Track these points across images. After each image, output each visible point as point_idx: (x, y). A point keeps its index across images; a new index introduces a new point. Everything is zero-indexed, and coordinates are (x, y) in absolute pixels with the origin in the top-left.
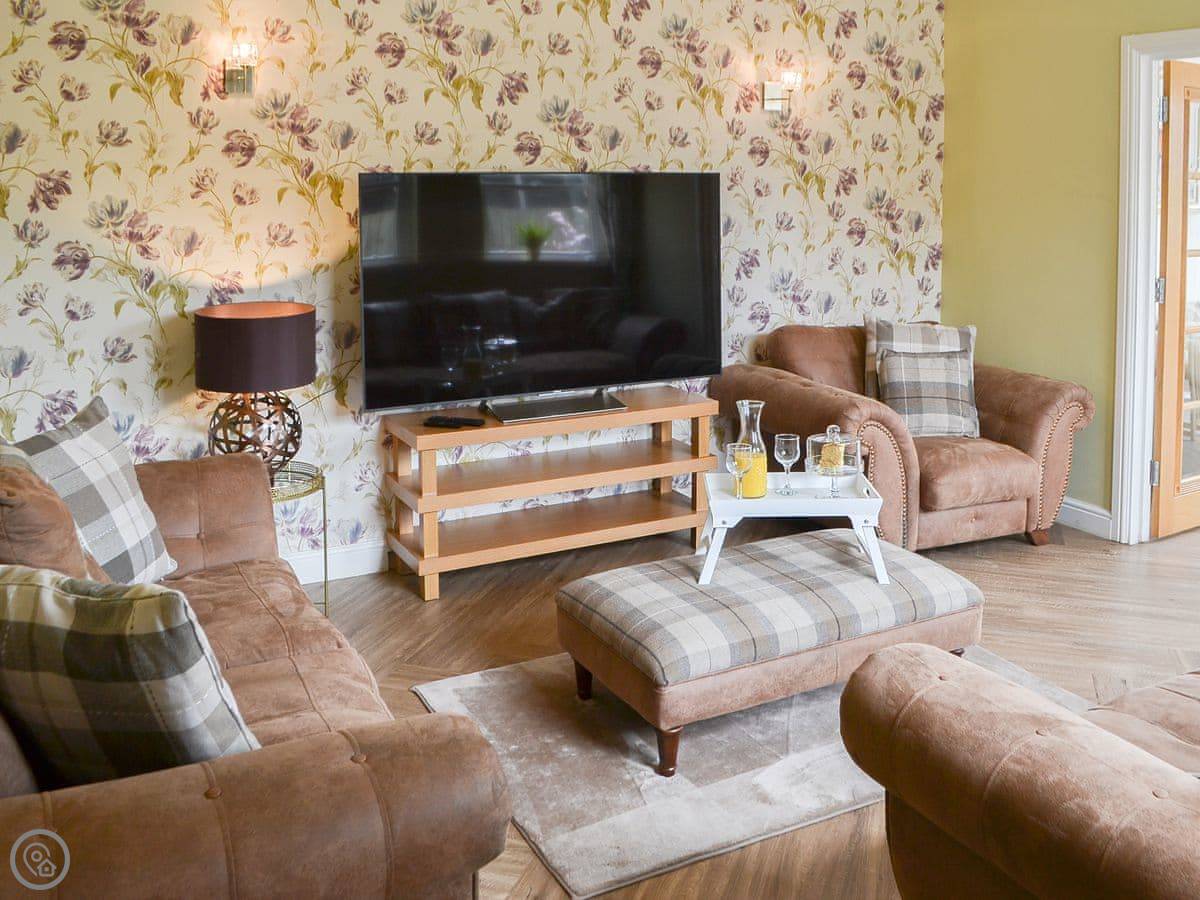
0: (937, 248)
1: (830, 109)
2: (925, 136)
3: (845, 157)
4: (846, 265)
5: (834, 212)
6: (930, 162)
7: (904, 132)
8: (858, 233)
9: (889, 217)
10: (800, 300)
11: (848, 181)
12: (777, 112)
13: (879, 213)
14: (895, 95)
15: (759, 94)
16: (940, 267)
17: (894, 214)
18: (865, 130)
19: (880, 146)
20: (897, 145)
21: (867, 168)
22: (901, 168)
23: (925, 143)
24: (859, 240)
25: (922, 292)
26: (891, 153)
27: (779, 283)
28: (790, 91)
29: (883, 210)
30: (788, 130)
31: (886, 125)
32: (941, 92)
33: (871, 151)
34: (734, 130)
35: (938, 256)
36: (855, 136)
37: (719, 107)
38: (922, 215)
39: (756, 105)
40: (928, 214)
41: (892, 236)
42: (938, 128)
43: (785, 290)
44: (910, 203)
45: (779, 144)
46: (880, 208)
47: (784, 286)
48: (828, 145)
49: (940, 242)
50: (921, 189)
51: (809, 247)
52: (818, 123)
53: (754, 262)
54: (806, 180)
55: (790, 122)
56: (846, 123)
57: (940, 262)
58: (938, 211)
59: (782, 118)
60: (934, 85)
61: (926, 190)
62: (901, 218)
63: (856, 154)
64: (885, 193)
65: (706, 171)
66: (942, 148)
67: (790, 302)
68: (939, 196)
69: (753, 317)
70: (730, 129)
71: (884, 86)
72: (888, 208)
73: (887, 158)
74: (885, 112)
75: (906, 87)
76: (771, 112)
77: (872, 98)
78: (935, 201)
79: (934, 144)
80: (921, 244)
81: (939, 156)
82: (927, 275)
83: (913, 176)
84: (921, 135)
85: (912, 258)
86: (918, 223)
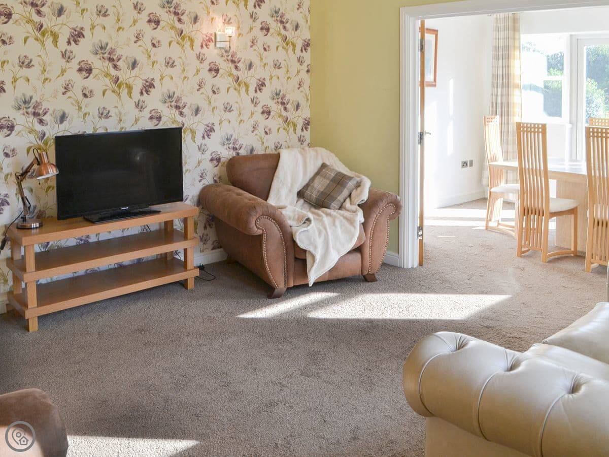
0: (307, 119)
1: (251, 47)
2: (300, 60)
3: (259, 73)
4: (261, 130)
5: (254, 102)
6: (303, 75)
7: (290, 58)
8: (267, 112)
9: (283, 104)
10: (236, 149)
11: (261, 85)
12: (223, 48)
13: (278, 102)
14: (285, 39)
15: (213, 38)
16: (309, 130)
17: (285, 102)
18: (270, 57)
19: (277, 66)
20: (286, 66)
21: (271, 78)
22: (288, 78)
23: (301, 64)
24: (267, 116)
25: (300, 143)
26: (283, 70)
27: (225, 141)
28: (230, 37)
29: (279, 100)
30: (229, 58)
31: (281, 55)
32: (309, 37)
33: (273, 69)
34: (200, 58)
35: (308, 124)
36: (264, 61)
37: (192, 46)
38: (300, 102)
39: (212, 45)
40: (303, 102)
41: (284, 113)
42: (307, 56)
43: (229, 144)
44: (294, 96)
45: (225, 66)
47: (229, 142)
48: (250, 66)
49: (309, 116)
50: (298, 89)
51: (241, 121)
52: (245, 54)
53: (212, 130)
54: (239, 85)
55: (230, 54)
56: (260, 54)
57: (309, 127)
58: (308, 100)
59: (226, 51)
60: (305, 33)
61: (301, 89)
62: (289, 104)
63: (265, 70)
64: (280, 91)
66: (309, 67)
67: (232, 151)
68: (308, 92)
69: (212, 160)
70: (198, 57)
71: (279, 34)
72: (282, 99)
73: (281, 72)
74: (280, 48)
75: (290, 35)
76: (220, 48)
77: (273, 40)
78: (306, 95)
79: (305, 64)
80: (298, 118)
81: (308, 71)
82: (302, 134)
83: (295, 82)
84: (299, 60)
85: (295, 125)
86: (298, 107)
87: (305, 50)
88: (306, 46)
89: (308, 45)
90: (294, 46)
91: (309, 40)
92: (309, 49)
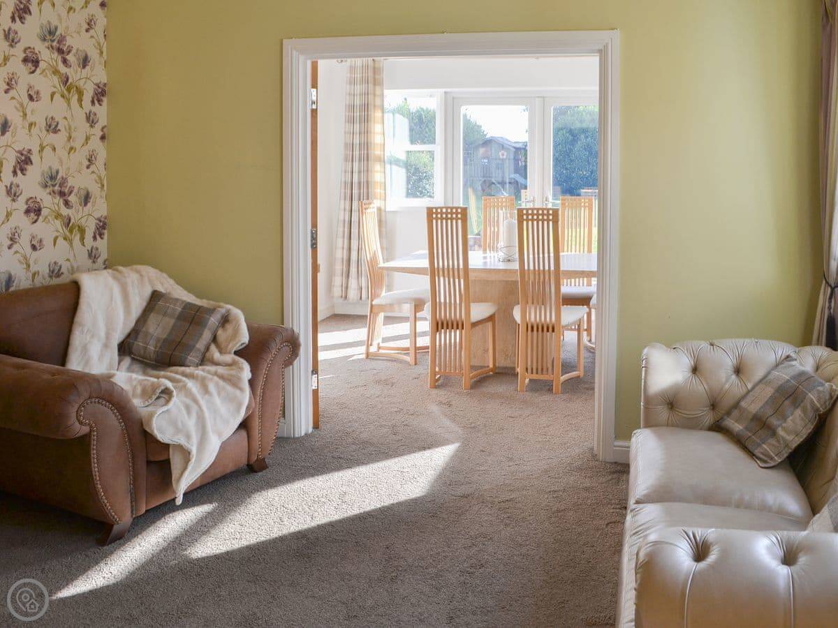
0: (102, 219)
1: (7, 92)
2: (91, 119)
3: (21, 140)
4: (24, 243)
5: (13, 193)
6: (95, 143)
7: (72, 114)
8: (34, 211)
9: (62, 194)
11: (24, 162)
13: (53, 192)
14: (65, 80)
16: (106, 237)
17: (66, 191)
18: (40, 113)
19: (52, 128)
20: (67, 127)
21: (42, 150)
22: (71, 148)
23: (91, 126)
24: (36, 218)
25: (91, 261)
26: (63, 135)
29: (57, 188)
31: (58, 109)
32: (106, 82)
33: (45, 132)
35: (104, 227)
36: (30, 118)
38: (90, 191)
40: (95, 190)
41: (65, 211)
42: (102, 111)
44: (81, 180)
46: (54, 186)
48: (5, 127)
49: (105, 214)
50: (88, 167)
56: (22, 105)
57: (106, 231)
58: (103, 186)
60: (98, 74)
61: (93, 168)
62: (72, 195)
63: (30, 135)
64: (57, 172)
66: (105, 130)
68: (103, 173)
71: (56, 72)
72: (60, 186)
73: (59, 139)
74: (57, 96)
75: (75, 74)
77: (44, 82)
78: (100, 178)
79: (98, 126)
80: (87, 217)
81: (103, 138)
82: (95, 244)
83: (81, 156)
84: (88, 118)
85: (82, 231)
86: (87, 198)
87: (99, 101)
88: (100, 94)
89: (103, 93)
90: (80, 93)
91: (105, 85)
92: (105, 99)
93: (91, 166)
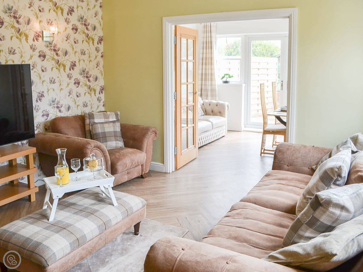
0: (102, 87)
1: (66, 40)
2: (97, 50)
3: (72, 58)
4: (74, 95)
5: (70, 77)
6: (99, 59)
7: (90, 48)
8: (77, 83)
9: (87, 77)
10: (59, 108)
11: (73, 66)
12: (48, 41)
14: (87, 36)
15: (41, 35)
16: (104, 93)
17: (89, 76)
18: (79, 47)
19: (83, 53)
20: (89, 53)
21: (79, 61)
22: (90, 61)
23: (98, 52)
24: (78, 86)
25: (98, 101)
27: (52, 103)
28: (53, 34)
29: (85, 75)
30: (52, 48)
31: (85, 46)
32: (102, 35)
33: (81, 55)
34: (33, 48)
35: (103, 90)
36: (75, 50)
37: (27, 39)
38: (97, 76)
39: (40, 39)
40: (99, 76)
41: (88, 83)
42: (101, 47)
43: (54, 105)
44: (94, 72)
45: (49, 53)
46: (84, 74)
47: (54, 103)
48: (66, 53)
49: (103, 85)
50: (97, 67)
51: (61, 89)
52: (62, 45)
53: (42, 96)
54: (59, 66)
55: (53, 45)
56: (72, 45)
57: (104, 91)
58: (102, 74)
59: (50, 44)
60: (100, 33)
61: (98, 68)
62: (91, 77)
63: (75, 56)
64: (85, 69)
65: (23, 63)
66: (103, 53)
67: (56, 109)
69: (43, 116)
70: (31, 48)
71: (84, 33)
72: (87, 74)
73: (86, 57)
74: (85, 41)
75: (91, 33)
76: (46, 41)
77: (80, 37)
78: (101, 71)
79: (100, 52)
80: (97, 86)
81: (102, 56)
82: (100, 96)
83: (94, 63)
85: (95, 91)
86: (96, 79)
87: (100, 43)
88: (101, 40)
90: (93, 40)
91: (102, 37)
92: (102, 42)
93: (98, 67)
